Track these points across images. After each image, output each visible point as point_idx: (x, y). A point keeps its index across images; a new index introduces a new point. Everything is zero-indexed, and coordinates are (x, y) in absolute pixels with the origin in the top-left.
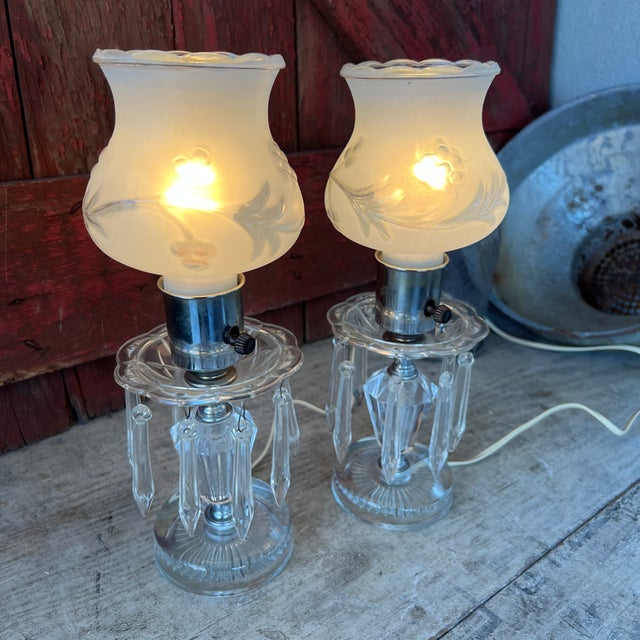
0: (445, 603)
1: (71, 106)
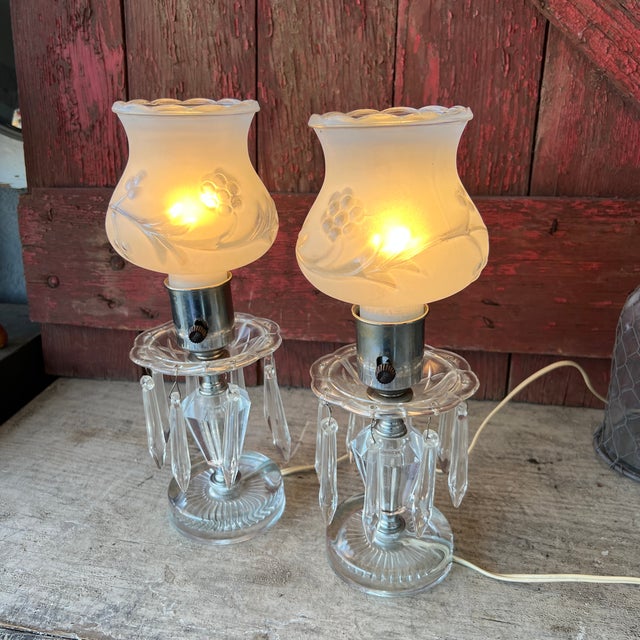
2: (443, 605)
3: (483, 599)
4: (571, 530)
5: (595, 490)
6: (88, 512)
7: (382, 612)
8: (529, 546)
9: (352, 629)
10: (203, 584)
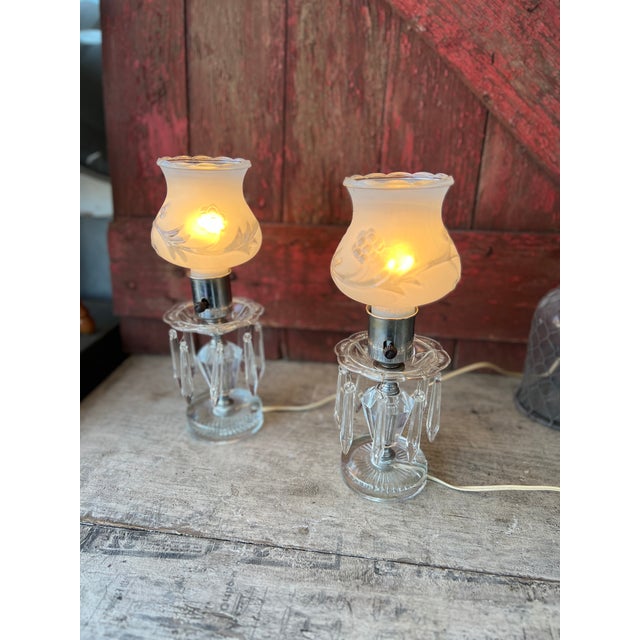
0: (324, 538)
2: (423, 507)
3: (450, 502)
4: (503, 457)
5: (518, 431)
6: (170, 449)
7: (383, 512)
8: (477, 468)
9: (365, 524)
10: (259, 496)
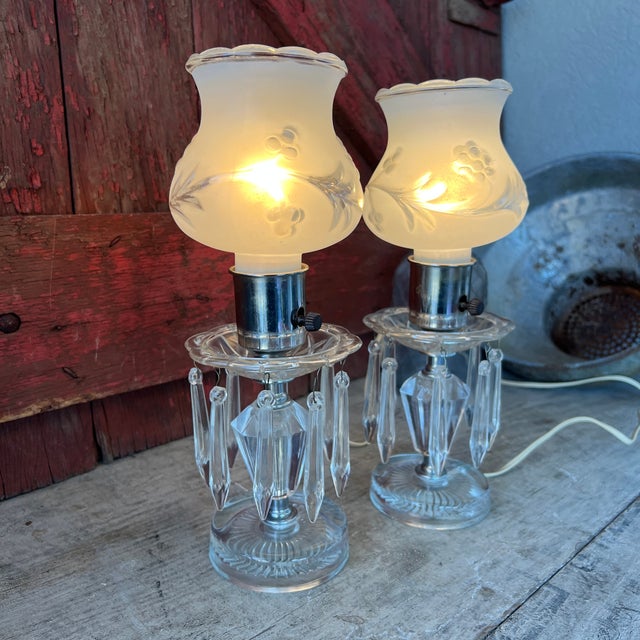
0: (510, 583)
1: (110, 153)
2: (508, 502)
3: (513, 487)
7: (497, 527)
9: (507, 546)
10: (386, 601)
